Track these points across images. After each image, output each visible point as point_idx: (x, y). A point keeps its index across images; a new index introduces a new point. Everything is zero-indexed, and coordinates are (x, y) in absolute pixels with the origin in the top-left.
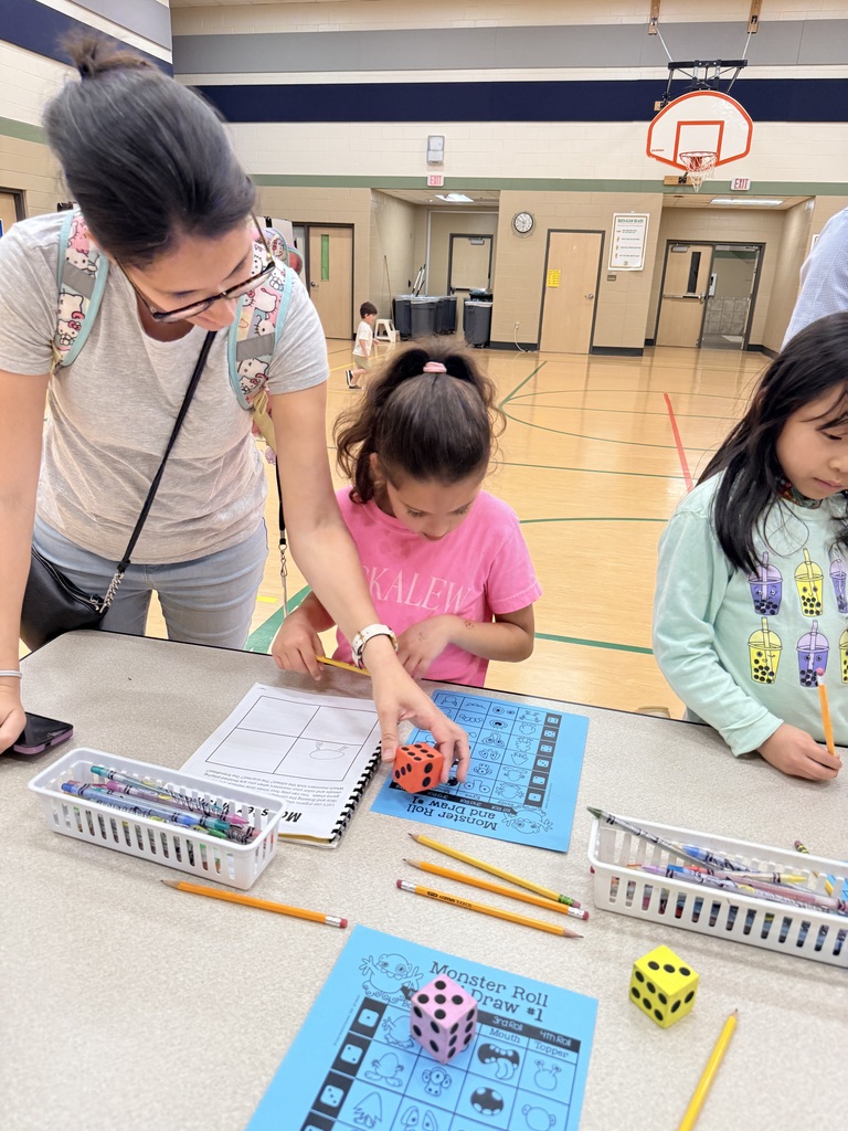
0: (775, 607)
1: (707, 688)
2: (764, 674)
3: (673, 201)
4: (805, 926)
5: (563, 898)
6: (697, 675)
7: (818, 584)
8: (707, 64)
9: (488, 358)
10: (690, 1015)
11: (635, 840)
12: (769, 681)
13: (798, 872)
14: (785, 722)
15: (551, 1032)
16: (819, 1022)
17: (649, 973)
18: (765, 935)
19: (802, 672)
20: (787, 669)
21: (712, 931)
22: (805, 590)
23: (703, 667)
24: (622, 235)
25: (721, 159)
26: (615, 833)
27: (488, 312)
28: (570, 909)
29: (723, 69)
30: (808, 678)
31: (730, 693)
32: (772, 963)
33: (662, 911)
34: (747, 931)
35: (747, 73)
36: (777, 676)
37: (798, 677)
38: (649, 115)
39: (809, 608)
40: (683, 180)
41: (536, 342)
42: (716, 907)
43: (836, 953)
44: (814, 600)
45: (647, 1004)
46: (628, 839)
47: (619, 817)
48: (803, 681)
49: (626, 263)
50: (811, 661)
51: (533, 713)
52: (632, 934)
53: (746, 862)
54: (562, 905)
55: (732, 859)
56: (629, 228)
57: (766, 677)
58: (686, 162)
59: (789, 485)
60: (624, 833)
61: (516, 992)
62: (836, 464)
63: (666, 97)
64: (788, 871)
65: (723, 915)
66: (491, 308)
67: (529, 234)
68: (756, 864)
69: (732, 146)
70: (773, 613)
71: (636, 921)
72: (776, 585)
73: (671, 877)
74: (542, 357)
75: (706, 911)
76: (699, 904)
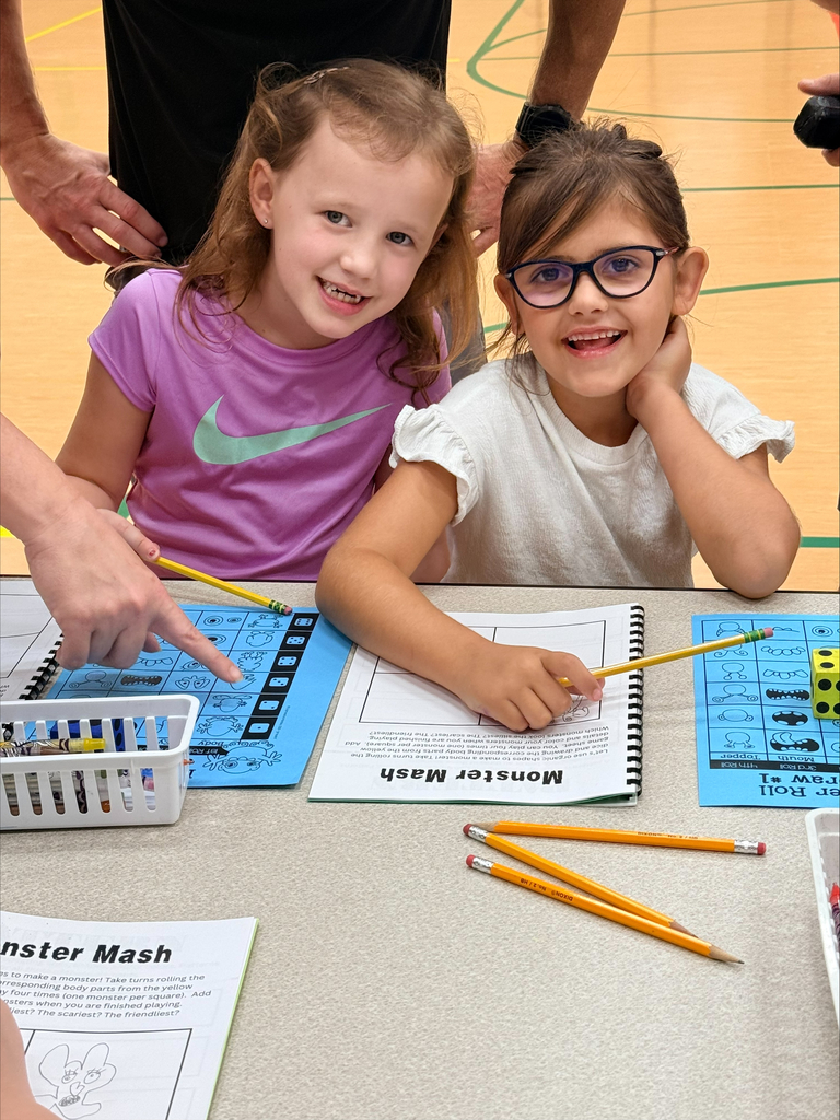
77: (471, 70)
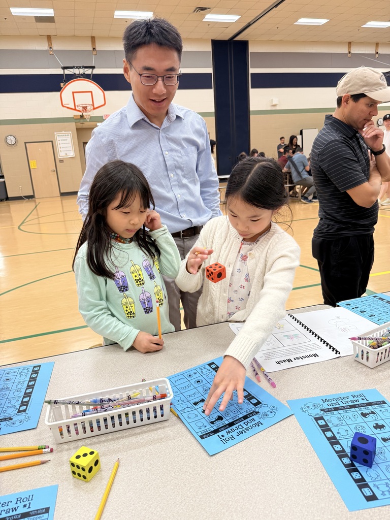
0: (127, 287)
1: (107, 327)
2: (131, 315)
3: (80, 126)
4: (134, 413)
5: (40, 447)
6: (101, 323)
7: (140, 272)
8: (79, 68)
9: (9, 205)
10: (100, 470)
11: (70, 406)
12: (133, 317)
13: (138, 391)
14: (141, 330)
15: (34, 511)
16: (152, 447)
17: (77, 462)
18: (128, 423)
19: (144, 309)
20: (138, 309)
21: (108, 431)
22: (136, 276)
23: (103, 319)
24: (61, 142)
25: (95, 106)
26: (60, 407)
27: (4, 183)
28: (44, 450)
29: (86, 69)
30: (148, 310)
31: (116, 326)
32: (133, 433)
33: (85, 432)
34: (121, 424)
35: (97, 71)
36: (136, 314)
37: (143, 311)
38: (58, 89)
39: (139, 283)
40: (82, 116)
41: (32, 194)
42: (105, 420)
43: (162, 416)
44: (140, 279)
45: (79, 475)
46: (67, 408)
47: (59, 399)
48: (145, 312)
49: (66, 154)
50: (146, 303)
51: (26, 368)
52: (74, 448)
53: (118, 396)
54: (40, 450)
55: (111, 397)
56: (64, 139)
57: (132, 315)
58: (81, 109)
59: (118, 236)
60: (64, 406)
61: (17, 501)
62: (132, 222)
63: (65, 81)
64: (134, 393)
65: (109, 422)
66: (4, 182)
67: (15, 145)
68: (121, 395)
69: (99, 101)
70: (127, 290)
71: (75, 442)
72: (124, 278)
73: (84, 415)
74: (37, 201)
75: (102, 424)
76: (98, 422)
77: (19, 228)
